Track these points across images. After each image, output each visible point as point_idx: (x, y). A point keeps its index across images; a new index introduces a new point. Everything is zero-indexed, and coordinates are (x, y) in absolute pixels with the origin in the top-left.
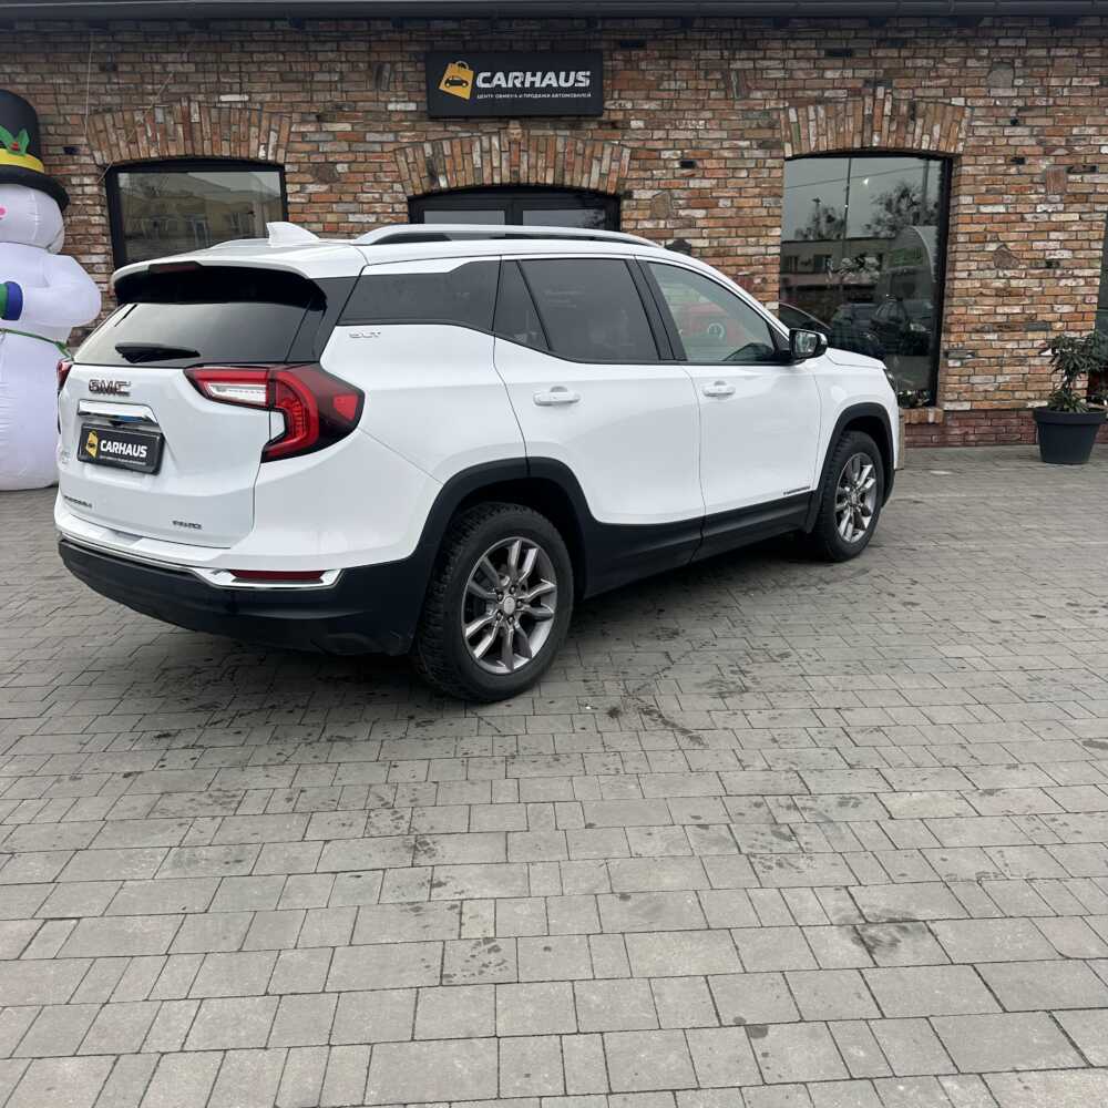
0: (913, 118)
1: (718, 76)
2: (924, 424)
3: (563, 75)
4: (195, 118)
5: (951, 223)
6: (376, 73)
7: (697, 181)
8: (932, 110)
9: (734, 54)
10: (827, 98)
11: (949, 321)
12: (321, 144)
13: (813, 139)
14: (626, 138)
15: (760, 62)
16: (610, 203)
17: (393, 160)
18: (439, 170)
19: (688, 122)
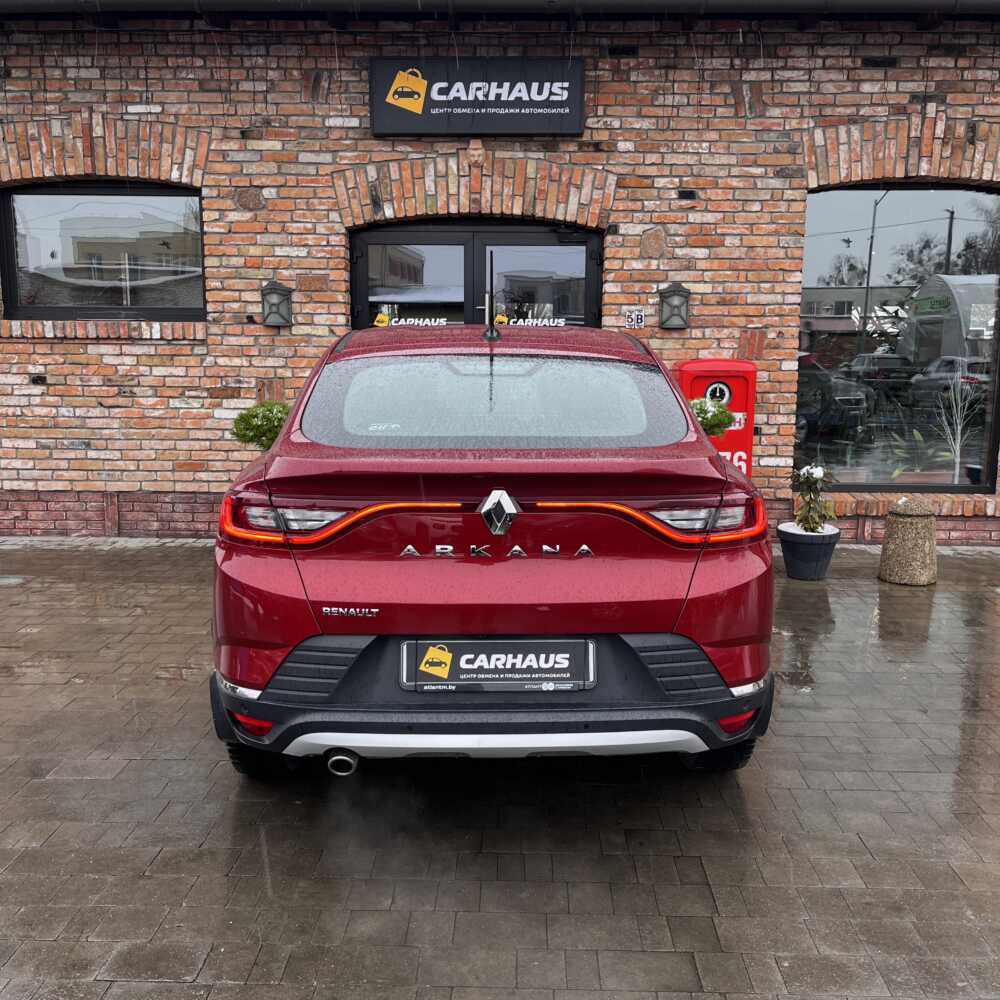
0: (972, 142)
1: (727, 89)
2: (980, 516)
3: (535, 86)
4: (98, 131)
6: (312, 84)
7: (699, 214)
8: (997, 133)
9: (747, 60)
10: (863, 116)
12: (244, 165)
13: (844, 166)
14: (611, 162)
15: (778, 72)
16: (591, 237)
17: (331, 184)
18: (384, 197)
19: (689, 144)
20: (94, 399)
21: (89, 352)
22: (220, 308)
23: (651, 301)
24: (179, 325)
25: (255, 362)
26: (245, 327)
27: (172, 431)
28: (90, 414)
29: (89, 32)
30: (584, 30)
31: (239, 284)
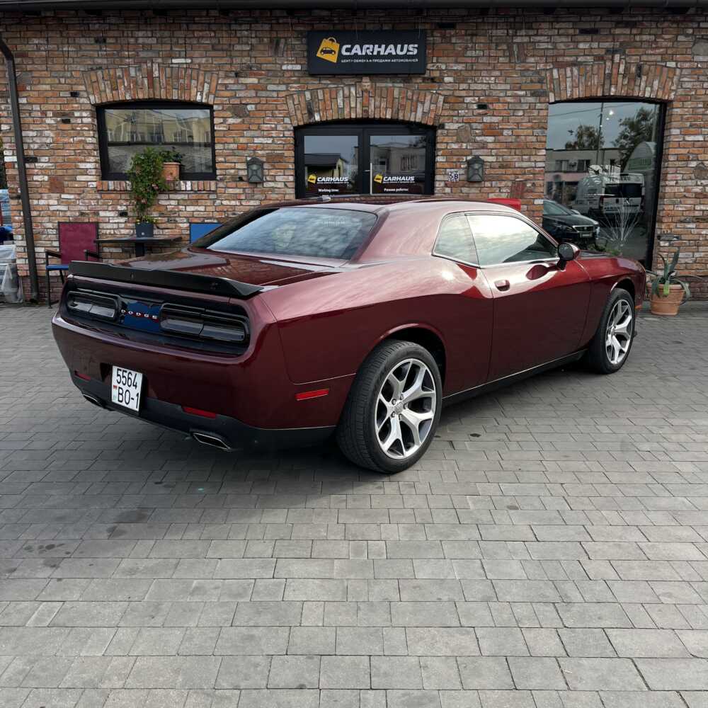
0: (640, 76)
1: (505, 47)
3: (399, 46)
4: (156, 74)
5: (664, 147)
6: (275, 45)
7: (489, 117)
8: (653, 71)
9: (516, 32)
10: (579, 62)
11: (661, 215)
12: (237, 92)
13: (569, 90)
14: (441, 88)
15: (534, 37)
16: (428, 132)
17: (285, 102)
18: (315, 109)
19: (484, 78)
22: (224, 173)
23: (462, 166)
24: (201, 182)
25: (244, 203)
26: (238, 183)
29: (153, 18)
30: (425, 14)
31: (234, 159)
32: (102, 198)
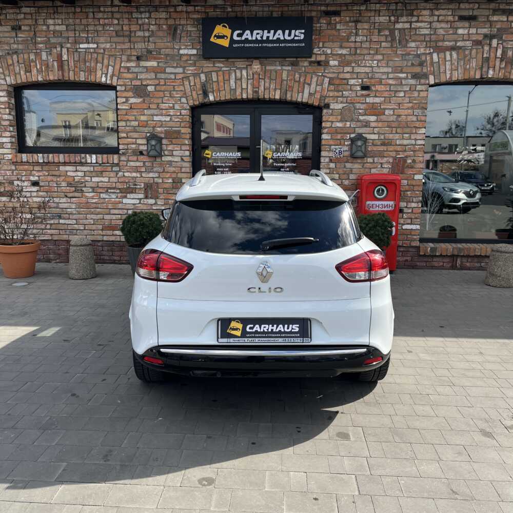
1: (388, 34)
4: (65, 57)
6: (173, 32)
7: (371, 98)
9: (398, 18)
10: (458, 46)
12: (138, 74)
13: (448, 72)
14: (326, 71)
15: (415, 24)
16: (315, 111)
17: (182, 84)
18: (209, 90)
19: (367, 62)
20: (63, 193)
21: (60, 169)
22: (126, 148)
23: (346, 143)
24: (105, 156)
25: (144, 175)
26: (139, 157)
27: (102, 210)
28: (61, 201)
29: (60, 6)
31: (135, 135)
32: (16, 169)
